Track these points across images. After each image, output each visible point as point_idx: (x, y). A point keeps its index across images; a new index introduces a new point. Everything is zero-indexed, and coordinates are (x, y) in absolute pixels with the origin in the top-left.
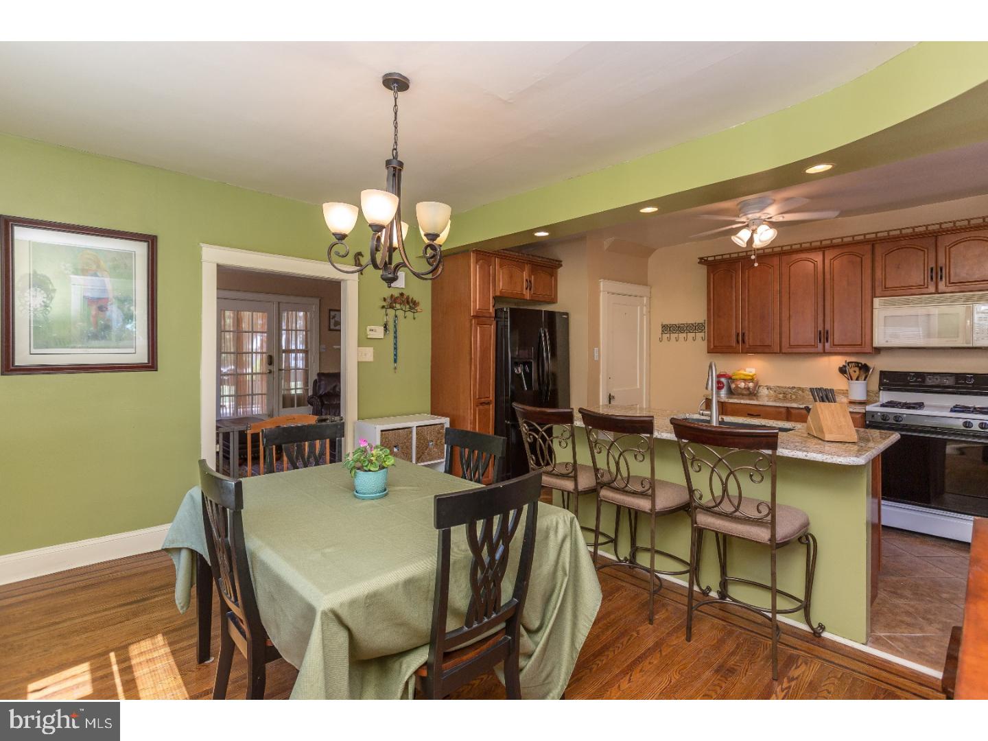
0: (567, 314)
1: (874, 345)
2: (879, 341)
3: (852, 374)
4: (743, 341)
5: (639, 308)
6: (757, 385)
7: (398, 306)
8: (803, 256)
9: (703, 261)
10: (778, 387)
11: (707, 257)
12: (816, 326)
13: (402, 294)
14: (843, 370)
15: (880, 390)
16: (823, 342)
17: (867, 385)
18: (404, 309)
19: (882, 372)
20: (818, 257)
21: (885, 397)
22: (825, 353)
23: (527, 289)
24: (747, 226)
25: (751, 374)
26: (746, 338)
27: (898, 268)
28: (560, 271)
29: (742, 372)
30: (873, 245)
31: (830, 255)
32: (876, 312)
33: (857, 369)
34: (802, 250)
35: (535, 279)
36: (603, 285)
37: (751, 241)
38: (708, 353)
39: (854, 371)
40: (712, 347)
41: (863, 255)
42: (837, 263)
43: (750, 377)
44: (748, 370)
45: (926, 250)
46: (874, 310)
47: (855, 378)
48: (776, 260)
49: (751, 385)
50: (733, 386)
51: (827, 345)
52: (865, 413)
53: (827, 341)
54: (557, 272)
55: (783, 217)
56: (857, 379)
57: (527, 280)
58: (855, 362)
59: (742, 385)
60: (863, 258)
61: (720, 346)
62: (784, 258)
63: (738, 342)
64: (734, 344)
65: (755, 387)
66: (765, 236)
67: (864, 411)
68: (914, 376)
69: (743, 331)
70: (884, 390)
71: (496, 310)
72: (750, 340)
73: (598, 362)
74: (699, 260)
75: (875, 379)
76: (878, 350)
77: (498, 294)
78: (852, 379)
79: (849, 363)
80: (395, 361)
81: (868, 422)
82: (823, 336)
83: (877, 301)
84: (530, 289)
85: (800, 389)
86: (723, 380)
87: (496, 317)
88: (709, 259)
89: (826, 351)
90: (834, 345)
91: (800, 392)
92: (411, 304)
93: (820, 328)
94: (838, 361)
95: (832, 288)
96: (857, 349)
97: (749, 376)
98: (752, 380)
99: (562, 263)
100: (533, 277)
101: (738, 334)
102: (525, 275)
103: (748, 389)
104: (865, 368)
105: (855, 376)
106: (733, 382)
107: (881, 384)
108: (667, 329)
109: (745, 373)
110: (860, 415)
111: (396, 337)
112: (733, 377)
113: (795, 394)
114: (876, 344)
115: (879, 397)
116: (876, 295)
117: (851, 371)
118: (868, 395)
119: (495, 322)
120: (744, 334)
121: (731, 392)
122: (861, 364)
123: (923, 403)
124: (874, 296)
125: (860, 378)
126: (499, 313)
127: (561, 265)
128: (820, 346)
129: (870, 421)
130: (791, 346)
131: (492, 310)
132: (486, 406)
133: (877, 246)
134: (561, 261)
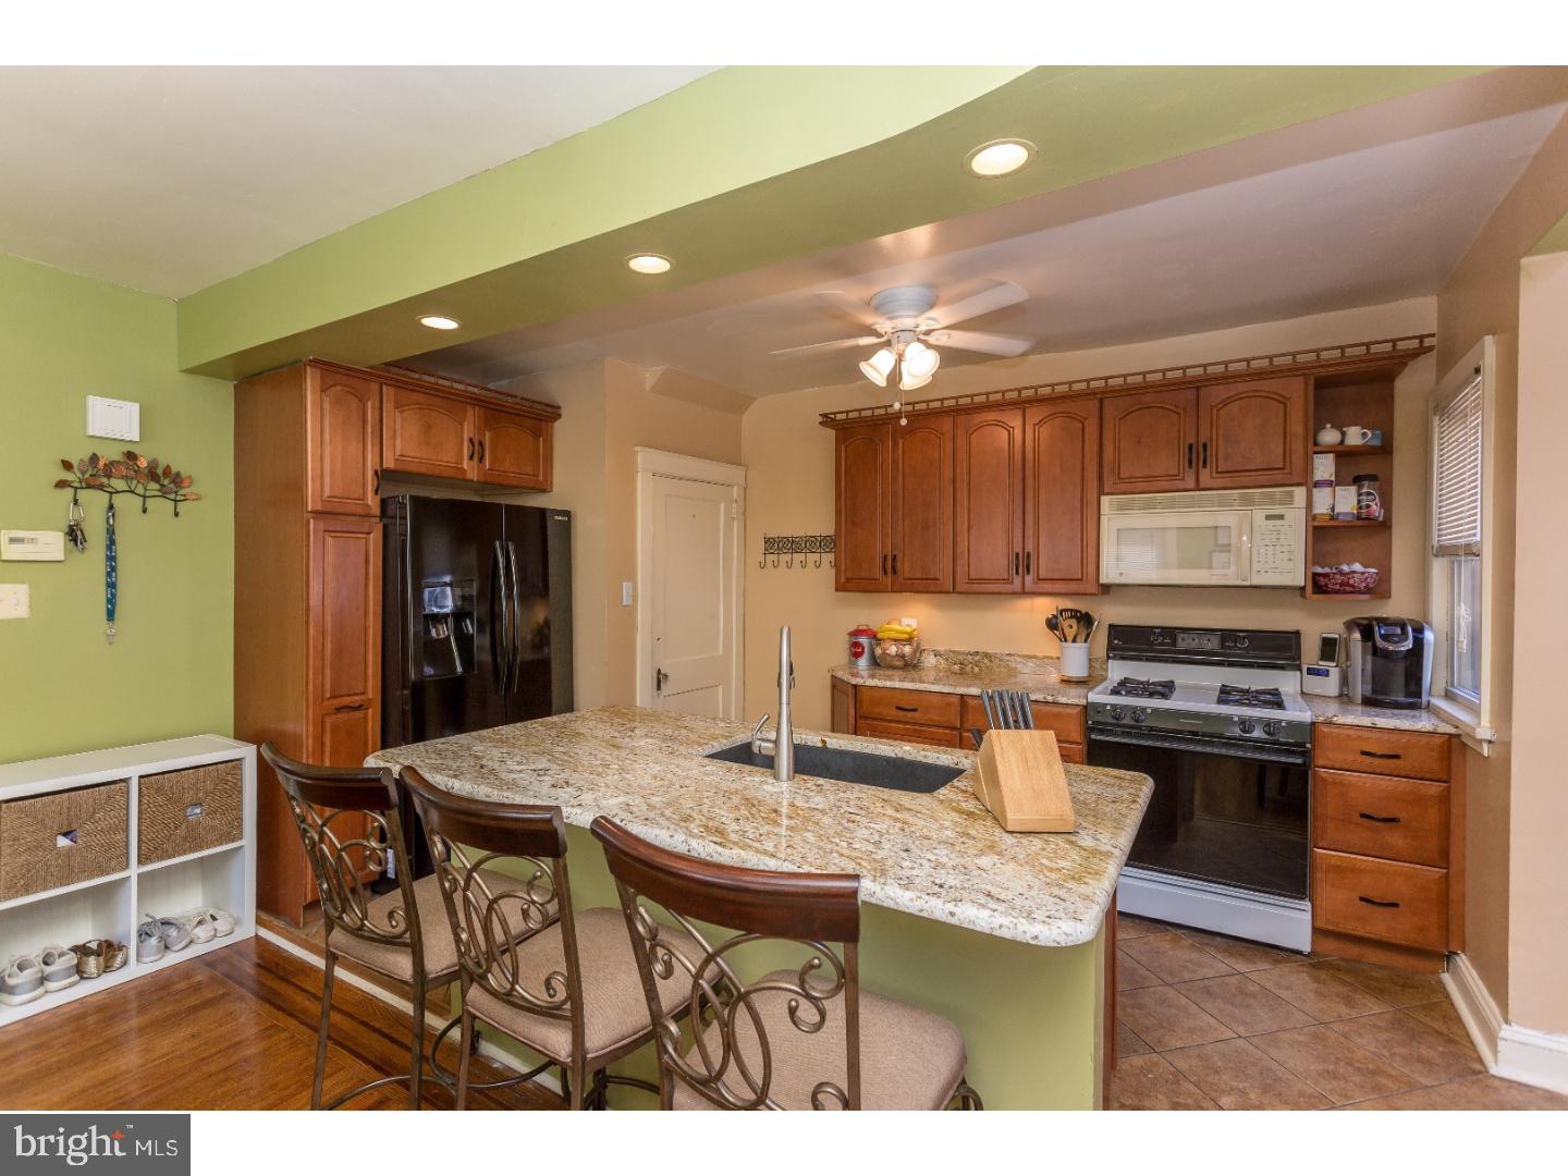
0: (567, 513)
1: (1101, 581)
2: (1109, 574)
3: (1067, 630)
4: (894, 570)
5: (722, 505)
6: (919, 651)
7: (119, 484)
8: (992, 416)
9: (827, 420)
10: (953, 652)
11: (835, 414)
12: (1010, 543)
13: (131, 456)
14: (1052, 624)
15: (1108, 657)
16: (1022, 573)
17: (1090, 650)
18: (140, 490)
19: (1111, 627)
20: (1015, 421)
21: (1118, 671)
22: (1024, 593)
23: (471, 458)
24: (888, 344)
25: (908, 629)
26: (899, 565)
27: (1139, 442)
28: (558, 424)
29: (895, 626)
30: (1101, 400)
31: (1035, 415)
32: (1104, 520)
33: (1074, 622)
34: (989, 406)
35: (492, 441)
36: (643, 457)
37: (895, 376)
38: (837, 590)
39: (1070, 626)
40: (843, 580)
41: (1086, 419)
42: (1045, 430)
43: (906, 636)
44: (906, 621)
45: (1181, 412)
46: (1102, 517)
47: (1070, 638)
48: (947, 425)
49: (907, 649)
50: (878, 651)
51: (1029, 579)
52: (1085, 707)
53: (1028, 572)
54: (552, 428)
55: (949, 336)
56: (1074, 641)
57: (471, 440)
58: (1071, 610)
59: (893, 650)
60: (1086, 424)
61: (854, 580)
62: (962, 419)
63: (885, 572)
64: (878, 573)
65: (915, 652)
66: (919, 368)
67: (1084, 702)
68: (1160, 634)
69: (895, 553)
70: (1114, 658)
71: (383, 502)
72: (905, 569)
73: (631, 610)
74: (820, 419)
75: (1101, 638)
76: (1106, 589)
77: (389, 463)
78: (1066, 641)
79: (1061, 612)
80: (111, 615)
81: (1090, 722)
82: (1022, 563)
83: (1105, 500)
84: (481, 459)
85: (986, 655)
86: (864, 640)
87: (384, 513)
88: (839, 417)
89: (1026, 590)
90: (1039, 579)
91: (986, 661)
92: (166, 482)
93: (1018, 549)
94: (1045, 606)
95: (1036, 477)
96: (1073, 587)
97: (905, 633)
98: (909, 640)
99: (563, 412)
100: (487, 434)
101: (885, 558)
102: (468, 430)
103: (903, 656)
104: (1085, 620)
105: (1070, 634)
106: (879, 644)
107: (1111, 647)
108: (774, 545)
109: (900, 628)
110: (1079, 709)
111: (111, 558)
112: (879, 636)
113: (977, 664)
114: (1104, 580)
115: (1106, 670)
116: (1106, 491)
117: (1065, 625)
118: (1090, 667)
119: (380, 526)
120: (895, 556)
121: (875, 663)
122: (1080, 612)
123: (1173, 682)
124: (1101, 492)
125: (1078, 640)
126: (391, 509)
127: (559, 416)
128: (1017, 580)
129: (1093, 723)
130: (971, 581)
131: (373, 501)
132: (358, 715)
133: (1106, 402)
134: (559, 408)
